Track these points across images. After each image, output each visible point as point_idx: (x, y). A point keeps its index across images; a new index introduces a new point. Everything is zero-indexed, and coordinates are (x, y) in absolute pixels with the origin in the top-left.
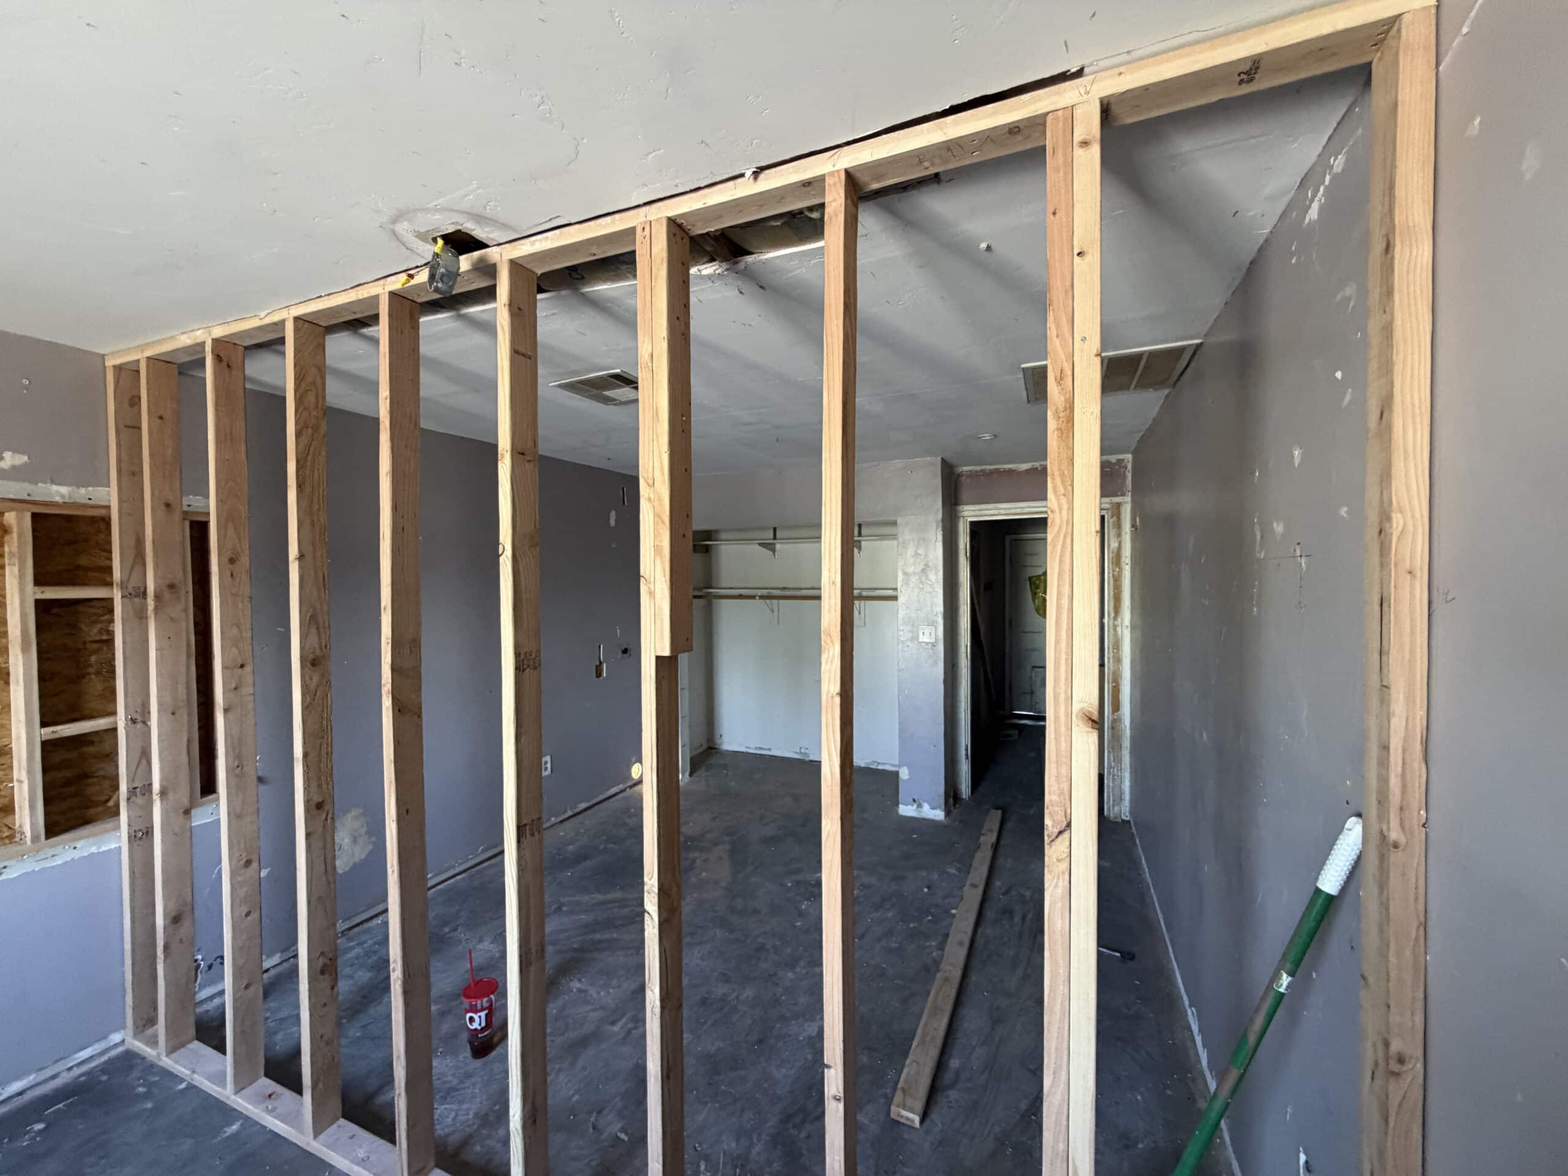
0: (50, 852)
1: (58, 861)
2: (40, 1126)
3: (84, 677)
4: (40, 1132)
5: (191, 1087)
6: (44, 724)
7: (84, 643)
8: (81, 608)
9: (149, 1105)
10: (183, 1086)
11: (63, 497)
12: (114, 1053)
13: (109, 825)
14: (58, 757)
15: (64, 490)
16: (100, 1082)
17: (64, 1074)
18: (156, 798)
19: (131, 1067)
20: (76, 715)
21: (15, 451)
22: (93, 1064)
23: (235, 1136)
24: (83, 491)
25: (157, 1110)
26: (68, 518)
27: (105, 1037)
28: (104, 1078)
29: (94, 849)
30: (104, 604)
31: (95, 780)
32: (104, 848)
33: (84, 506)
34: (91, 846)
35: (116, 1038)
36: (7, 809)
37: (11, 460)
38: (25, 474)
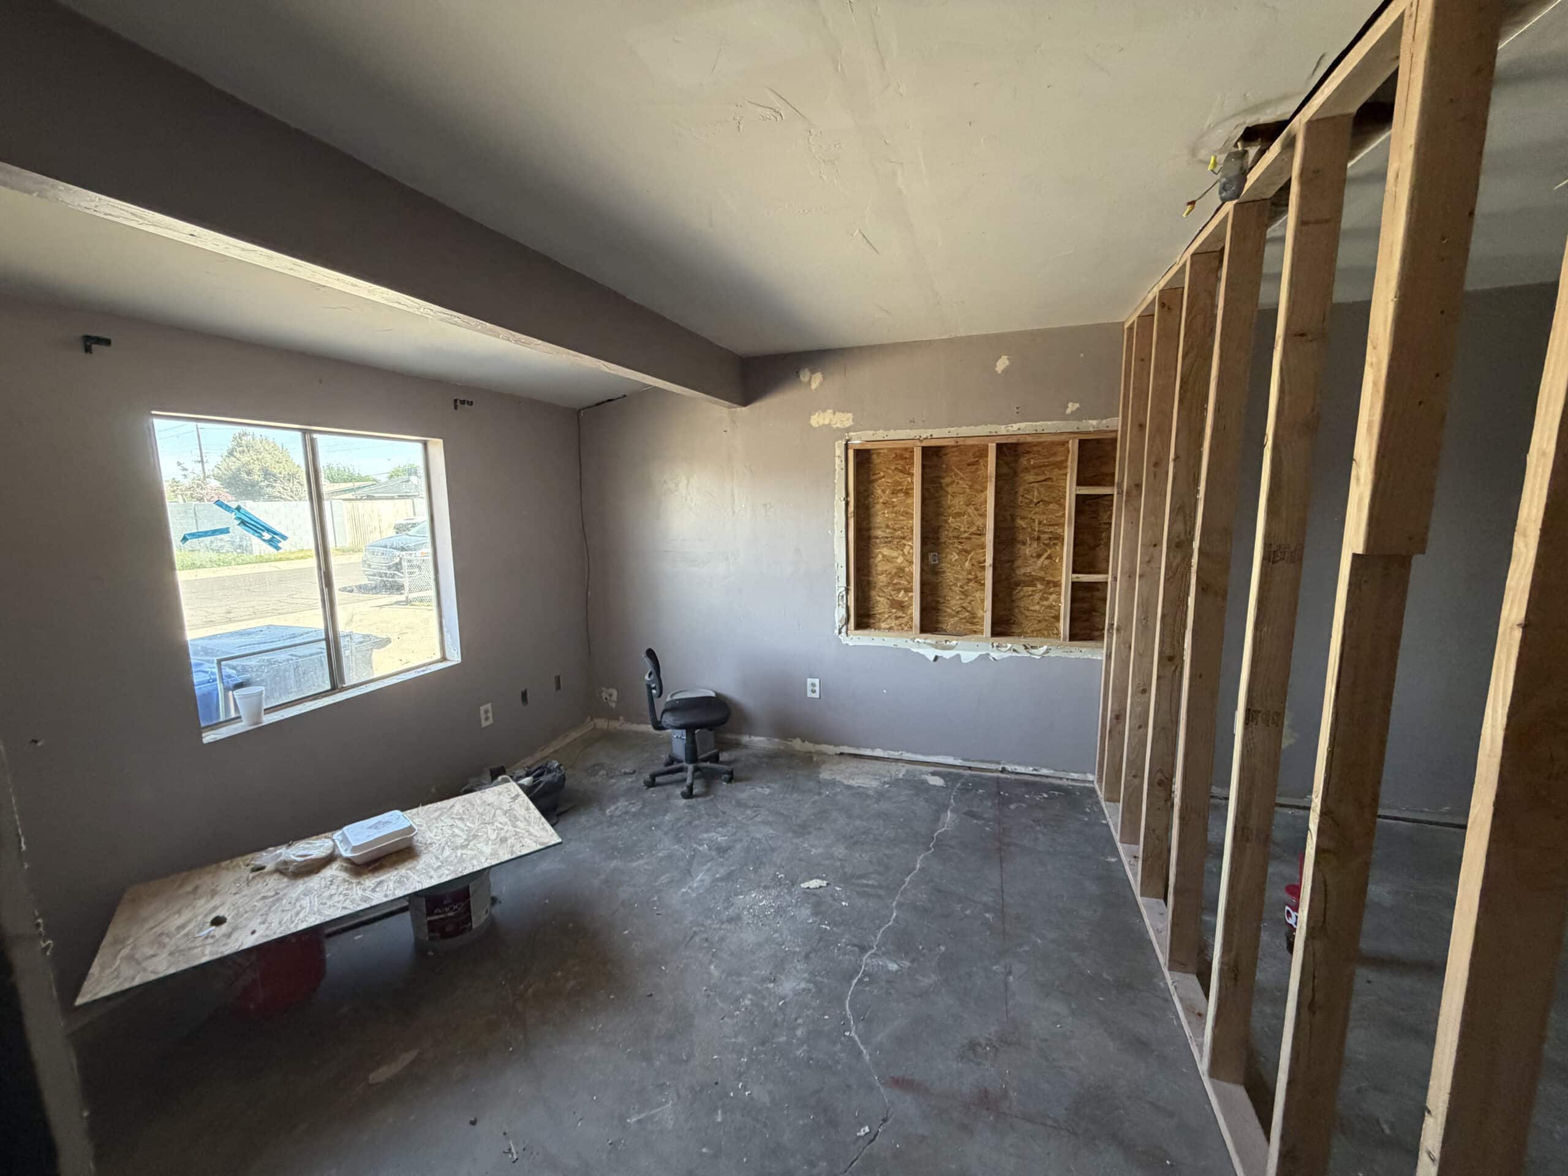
0: (1068, 649)
1: (1072, 656)
2: (1046, 796)
3: (1098, 546)
4: (1044, 798)
5: (1107, 825)
6: (1074, 572)
7: (1100, 524)
8: (1100, 500)
9: (1086, 819)
10: (1104, 822)
11: (1094, 427)
12: (1087, 785)
13: (1099, 644)
14: (1081, 594)
15: (1094, 422)
16: (1075, 794)
17: (1065, 780)
18: (1115, 632)
19: (1090, 797)
20: (1092, 570)
21: (1074, 402)
22: (1077, 784)
23: (1109, 863)
24: (1104, 421)
25: (1087, 824)
26: (1098, 441)
27: (1085, 773)
28: (1078, 793)
29: (1089, 656)
30: (1108, 498)
31: (1098, 614)
32: (1094, 658)
33: (1105, 432)
34: (1089, 653)
35: (1090, 777)
36: (1057, 618)
37: (1072, 407)
38: (1077, 415)
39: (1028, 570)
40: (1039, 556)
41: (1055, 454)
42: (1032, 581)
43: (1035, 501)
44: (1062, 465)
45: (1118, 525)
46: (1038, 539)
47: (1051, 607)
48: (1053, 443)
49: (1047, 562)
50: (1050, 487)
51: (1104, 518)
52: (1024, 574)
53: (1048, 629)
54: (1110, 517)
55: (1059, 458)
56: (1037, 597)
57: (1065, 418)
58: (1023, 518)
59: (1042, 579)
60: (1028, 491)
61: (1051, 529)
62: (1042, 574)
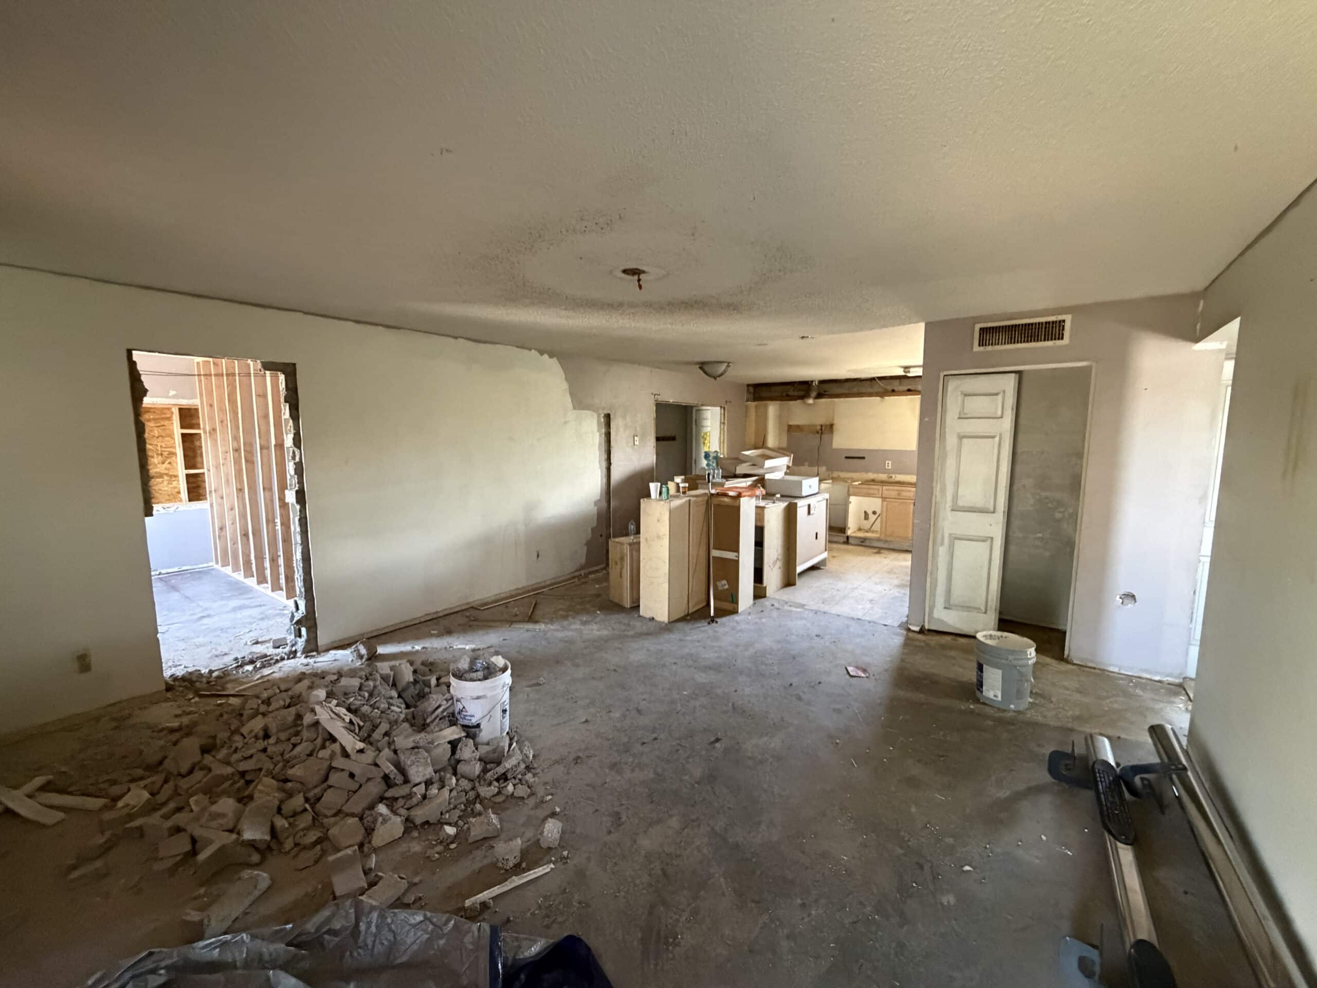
0: (188, 505)
1: (191, 509)
3: (194, 456)
6: (186, 469)
8: (194, 436)
11: (185, 403)
13: (205, 501)
14: (191, 480)
15: (185, 401)
20: (195, 467)
21: (173, 391)
22: (205, 569)
24: (191, 400)
26: (189, 409)
30: (199, 435)
31: (201, 488)
32: (204, 508)
33: (192, 405)
34: (200, 506)
36: (179, 493)
37: (172, 393)
38: (174, 397)
39: (158, 470)
40: (163, 463)
41: (165, 414)
42: (161, 476)
43: (156, 435)
44: (169, 419)
45: (206, 447)
46: (162, 455)
47: (175, 488)
48: (163, 408)
49: (169, 466)
50: (165, 429)
51: (197, 444)
52: (156, 473)
53: (174, 497)
54: (201, 443)
55: (168, 416)
56: (166, 483)
57: (167, 397)
58: (151, 444)
59: (167, 474)
60: (151, 431)
61: (168, 449)
62: (167, 472)
